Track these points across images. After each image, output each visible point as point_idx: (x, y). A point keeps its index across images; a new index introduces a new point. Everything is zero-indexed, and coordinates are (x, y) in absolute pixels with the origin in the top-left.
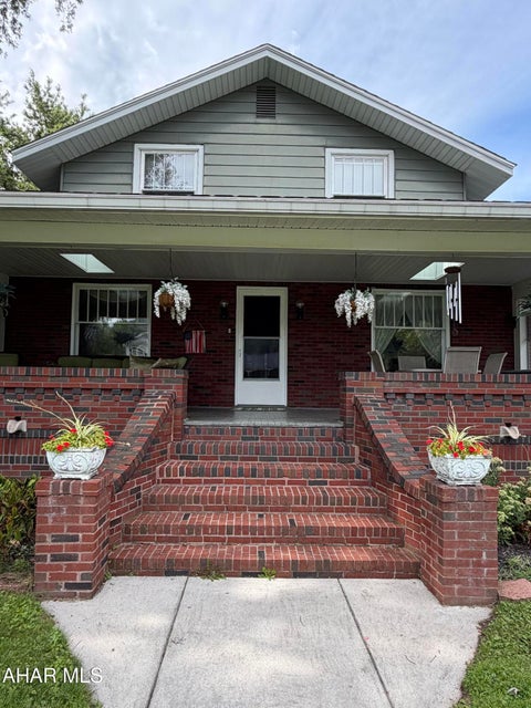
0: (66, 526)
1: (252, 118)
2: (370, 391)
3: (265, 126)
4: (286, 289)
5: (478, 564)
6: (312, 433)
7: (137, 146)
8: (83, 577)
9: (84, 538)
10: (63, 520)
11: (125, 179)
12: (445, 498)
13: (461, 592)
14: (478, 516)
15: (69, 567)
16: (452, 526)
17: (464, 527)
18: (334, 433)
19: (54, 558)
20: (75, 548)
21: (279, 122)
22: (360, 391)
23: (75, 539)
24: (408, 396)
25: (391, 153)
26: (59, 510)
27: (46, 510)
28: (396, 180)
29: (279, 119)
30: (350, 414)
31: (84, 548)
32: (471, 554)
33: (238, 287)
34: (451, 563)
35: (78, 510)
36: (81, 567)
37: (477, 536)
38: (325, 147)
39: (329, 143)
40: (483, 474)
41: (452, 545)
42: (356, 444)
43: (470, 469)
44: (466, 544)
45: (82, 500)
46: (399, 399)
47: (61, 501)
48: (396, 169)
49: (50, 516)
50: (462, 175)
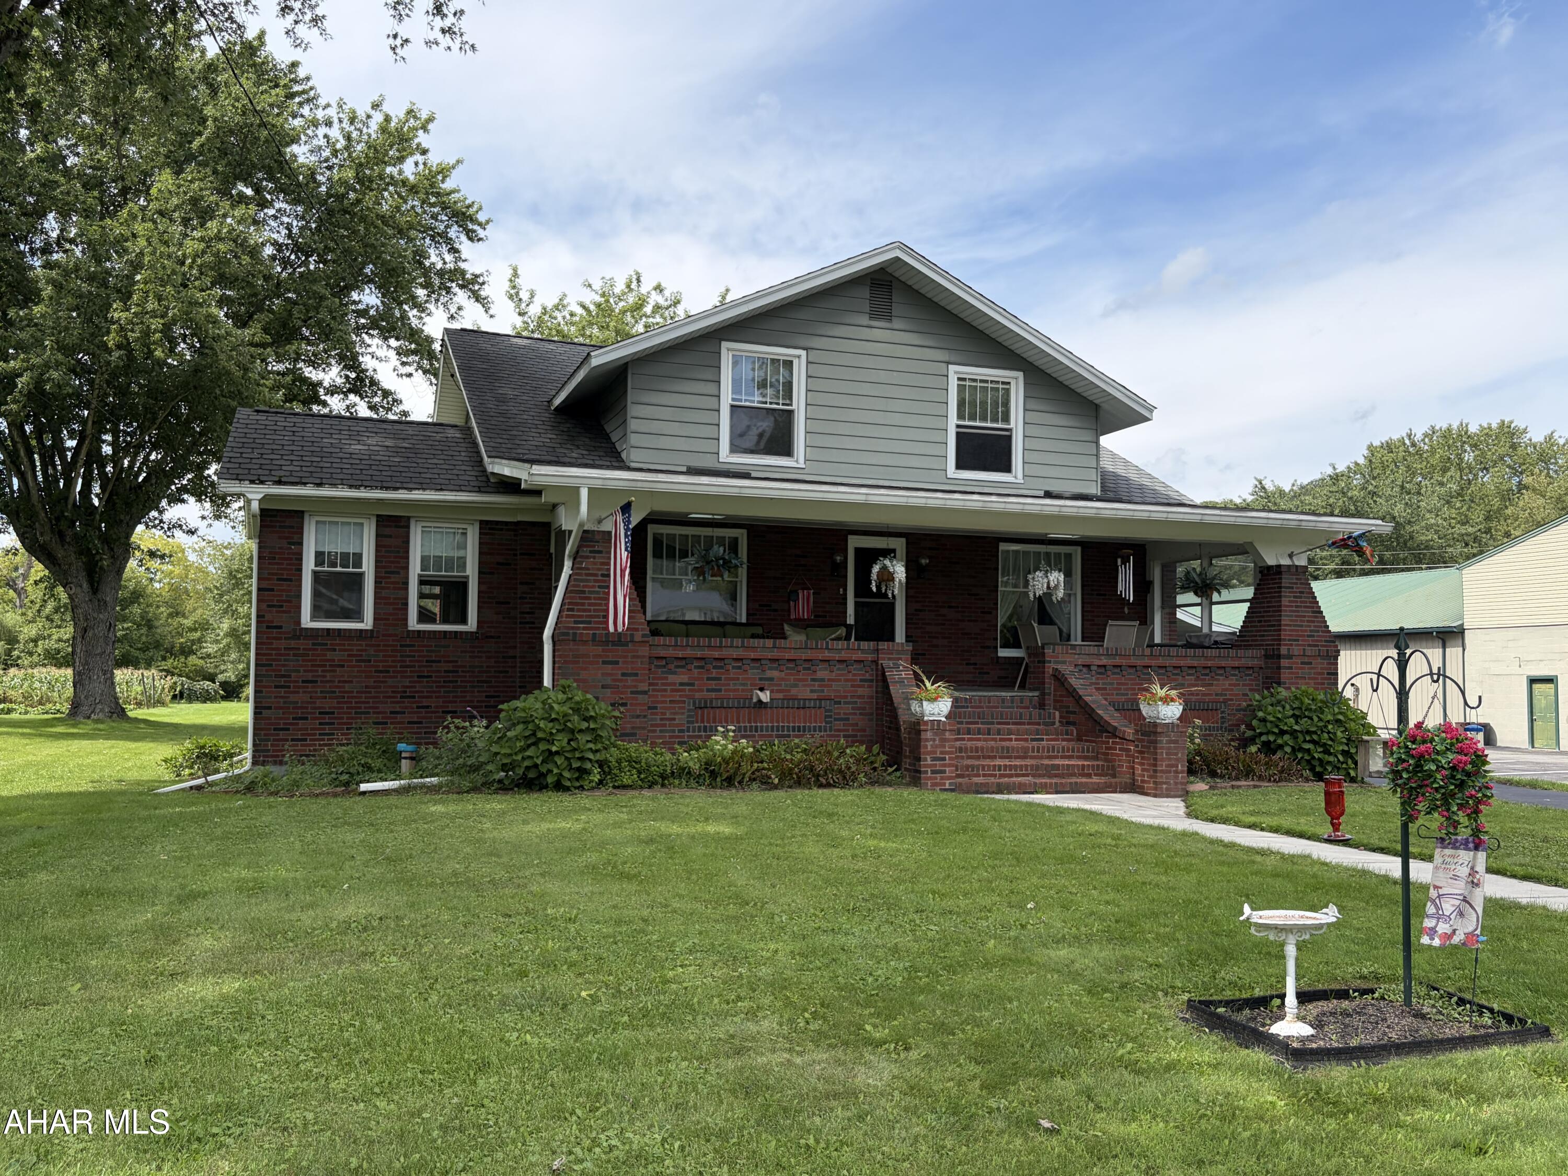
0: (938, 750)
1: (865, 320)
2: (1064, 662)
3: (880, 332)
4: (903, 540)
5: (1177, 772)
6: (1012, 702)
7: (725, 345)
8: (950, 784)
9: (950, 759)
10: (937, 746)
11: (710, 388)
12: (1159, 730)
13: (1167, 789)
14: (1176, 742)
15: (942, 778)
16: (1162, 748)
17: (1169, 748)
18: (1031, 701)
19: (933, 772)
20: (945, 765)
21: (896, 327)
22: (1056, 662)
23: (944, 759)
24: (1093, 668)
25: (1020, 375)
26: (934, 740)
27: (927, 740)
28: (1025, 410)
29: (897, 324)
30: (1050, 685)
31: (950, 765)
32: (1172, 766)
33: (850, 537)
34: (1162, 771)
35: (945, 740)
36: (949, 778)
37: (1176, 754)
38: (948, 363)
39: (953, 359)
40: (1178, 715)
41: (1162, 760)
42: (1055, 709)
43: (1171, 712)
44: (1170, 759)
45: (947, 734)
46: (1085, 670)
47: (935, 734)
48: (1025, 397)
49: (929, 744)
50: (1097, 407)
